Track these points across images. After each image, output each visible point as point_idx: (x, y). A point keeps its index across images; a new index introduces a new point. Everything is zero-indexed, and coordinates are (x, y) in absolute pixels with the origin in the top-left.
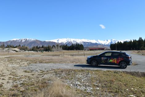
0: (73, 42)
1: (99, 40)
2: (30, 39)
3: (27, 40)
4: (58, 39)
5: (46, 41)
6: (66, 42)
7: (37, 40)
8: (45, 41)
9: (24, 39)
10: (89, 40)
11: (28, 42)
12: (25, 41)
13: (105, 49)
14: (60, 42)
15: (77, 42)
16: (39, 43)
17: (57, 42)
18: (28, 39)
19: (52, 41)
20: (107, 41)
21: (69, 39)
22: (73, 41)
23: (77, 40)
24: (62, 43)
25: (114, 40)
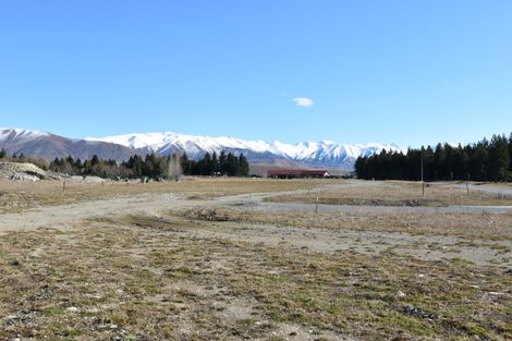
0: (184, 147)
1: (277, 143)
2: (27, 132)
3: (14, 133)
4: (131, 135)
5: (89, 139)
6: (161, 146)
7: (53, 137)
8: (83, 142)
9: (5, 132)
10: (243, 142)
11: (20, 142)
12: (9, 137)
13: (326, 174)
14: (138, 144)
15: (199, 148)
16: (60, 145)
17: (127, 144)
18: (18, 131)
19: (108, 140)
20: (307, 145)
21: (173, 134)
22: (188, 142)
23: (201, 138)
24: (146, 148)
25: (328, 143)
